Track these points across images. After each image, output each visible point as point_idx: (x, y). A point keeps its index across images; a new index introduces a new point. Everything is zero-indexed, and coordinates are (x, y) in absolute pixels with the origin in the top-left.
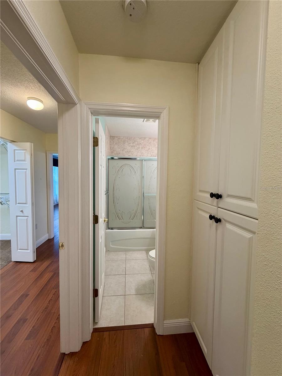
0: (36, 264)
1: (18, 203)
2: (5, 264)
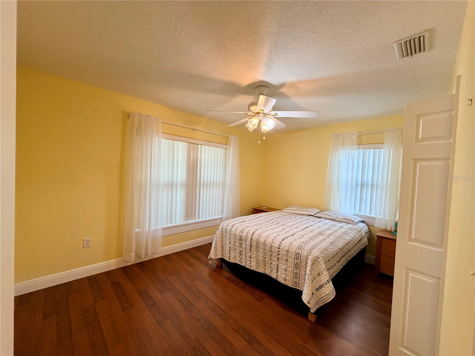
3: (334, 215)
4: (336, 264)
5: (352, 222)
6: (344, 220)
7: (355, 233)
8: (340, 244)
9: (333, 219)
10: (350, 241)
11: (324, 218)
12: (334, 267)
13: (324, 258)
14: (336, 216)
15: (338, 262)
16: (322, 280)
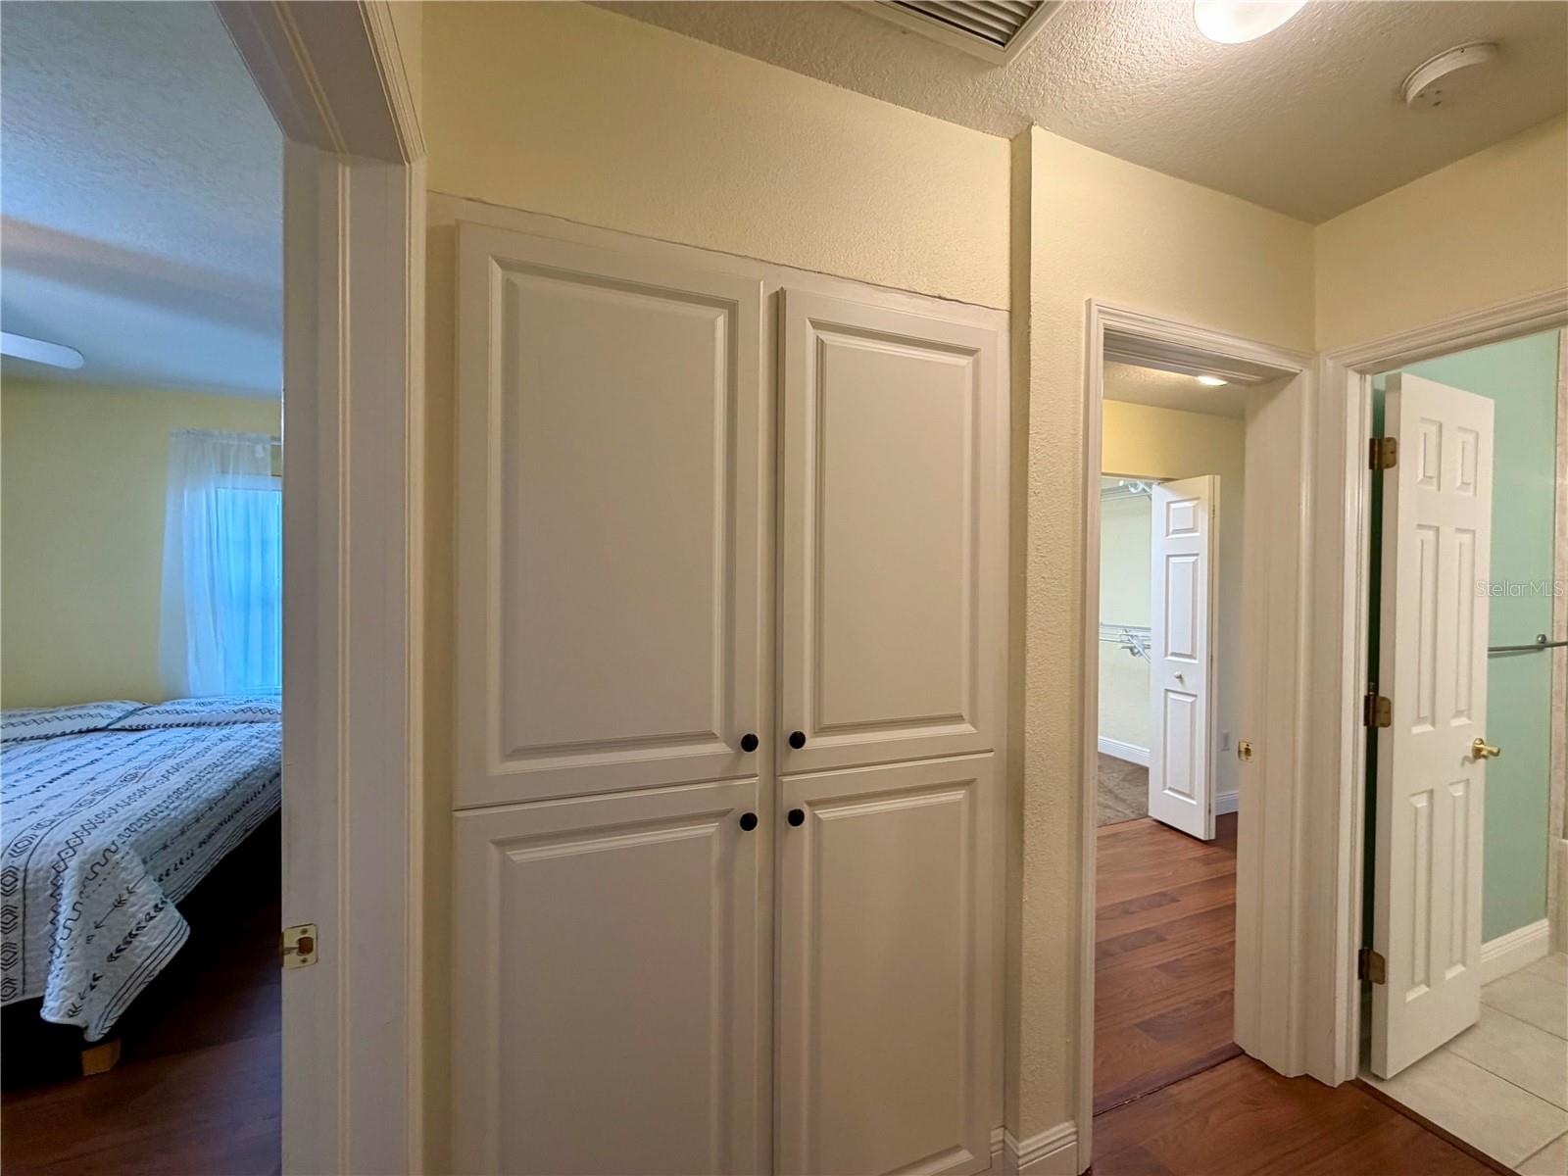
0: (1210, 850)
1: (1173, 654)
2: (1133, 816)
3: (202, 709)
4: (197, 851)
5: (267, 715)
6: (238, 717)
7: (274, 743)
8: (214, 787)
9: (196, 721)
10: (254, 770)
11: (157, 727)
12: (186, 862)
13: (142, 844)
14: (207, 709)
15: (202, 843)
16: (133, 916)
